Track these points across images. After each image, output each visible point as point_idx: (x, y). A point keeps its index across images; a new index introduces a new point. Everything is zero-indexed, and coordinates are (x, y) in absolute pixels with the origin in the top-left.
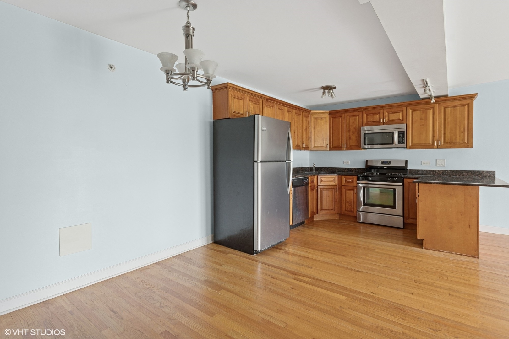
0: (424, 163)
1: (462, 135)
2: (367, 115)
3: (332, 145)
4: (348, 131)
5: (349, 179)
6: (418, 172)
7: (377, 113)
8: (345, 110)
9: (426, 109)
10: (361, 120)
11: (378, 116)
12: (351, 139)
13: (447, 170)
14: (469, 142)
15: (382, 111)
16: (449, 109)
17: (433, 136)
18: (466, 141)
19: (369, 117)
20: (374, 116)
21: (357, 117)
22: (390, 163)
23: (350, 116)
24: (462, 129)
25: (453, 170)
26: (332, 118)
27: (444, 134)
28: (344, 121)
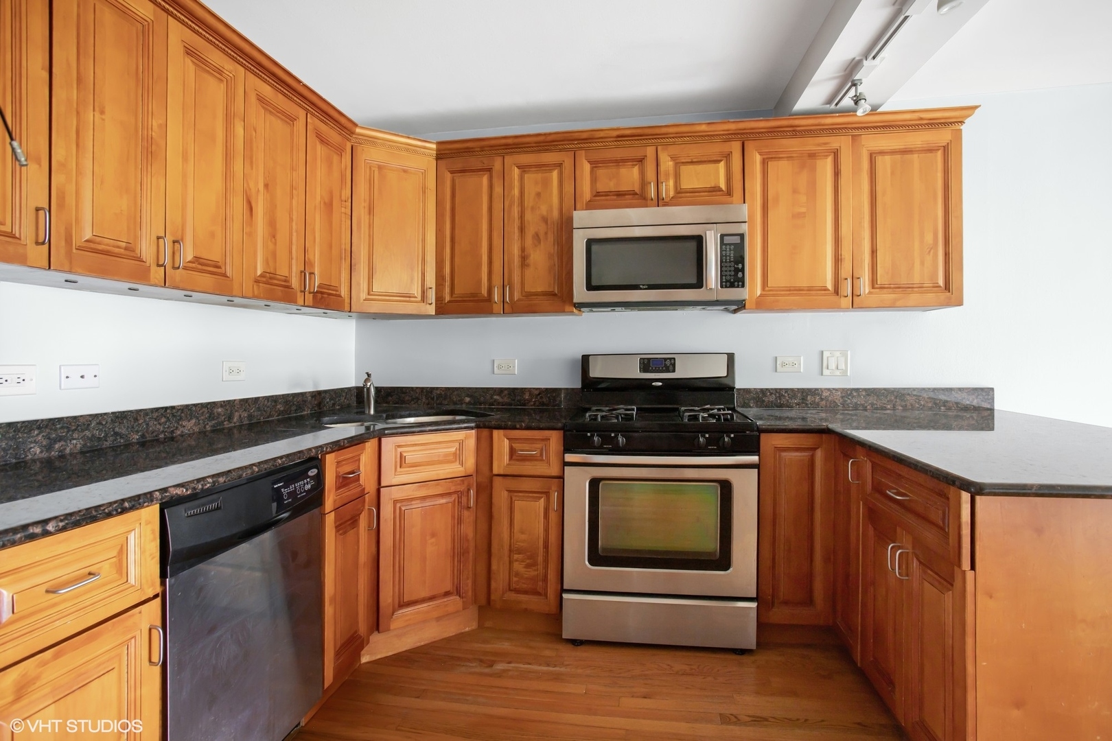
0: (783, 365)
1: (929, 259)
2: (595, 164)
3: (447, 290)
4: (516, 231)
5: (526, 446)
6: (766, 399)
7: (633, 160)
8: (503, 141)
9: (812, 156)
10: (568, 188)
11: (636, 170)
12: (528, 265)
13: (857, 390)
14: (954, 286)
15: (650, 151)
16: (888, 158)
17: (837, 260)
18: (941, 282)
19: (601, 172)
20: (623, 171)
21: (555, 174)
22: (674, 365)
23: (523, 168)
24: (929, 238)
25: (875, 389)
26: (448, 176)
27: (874, 252)
28: (498, 189)
